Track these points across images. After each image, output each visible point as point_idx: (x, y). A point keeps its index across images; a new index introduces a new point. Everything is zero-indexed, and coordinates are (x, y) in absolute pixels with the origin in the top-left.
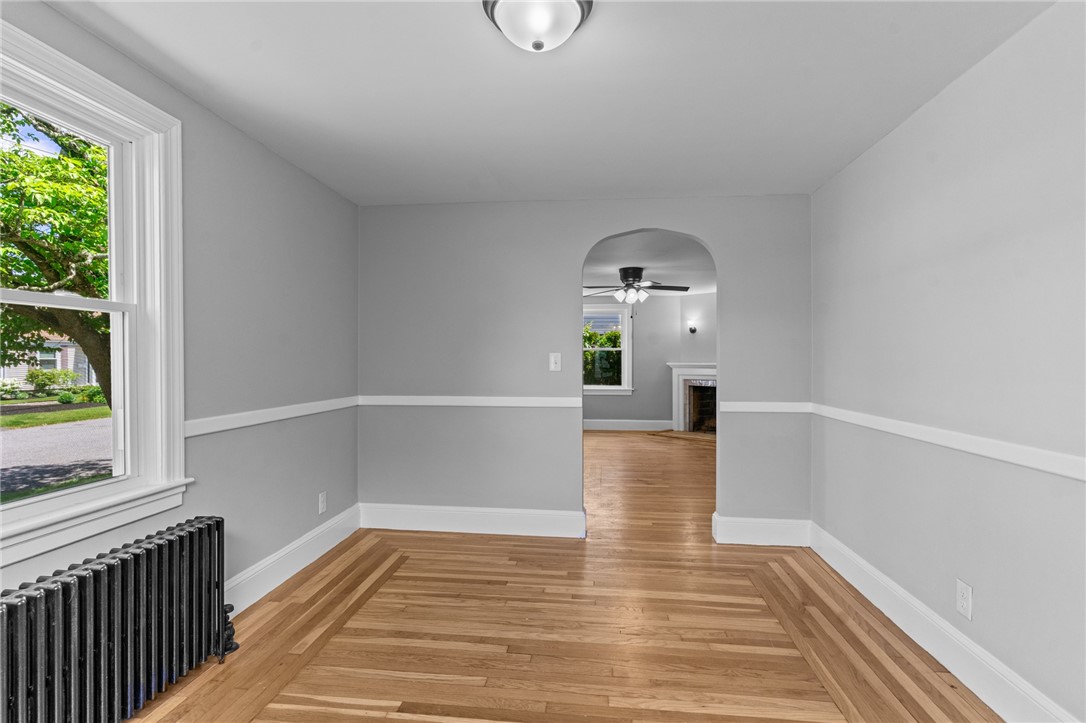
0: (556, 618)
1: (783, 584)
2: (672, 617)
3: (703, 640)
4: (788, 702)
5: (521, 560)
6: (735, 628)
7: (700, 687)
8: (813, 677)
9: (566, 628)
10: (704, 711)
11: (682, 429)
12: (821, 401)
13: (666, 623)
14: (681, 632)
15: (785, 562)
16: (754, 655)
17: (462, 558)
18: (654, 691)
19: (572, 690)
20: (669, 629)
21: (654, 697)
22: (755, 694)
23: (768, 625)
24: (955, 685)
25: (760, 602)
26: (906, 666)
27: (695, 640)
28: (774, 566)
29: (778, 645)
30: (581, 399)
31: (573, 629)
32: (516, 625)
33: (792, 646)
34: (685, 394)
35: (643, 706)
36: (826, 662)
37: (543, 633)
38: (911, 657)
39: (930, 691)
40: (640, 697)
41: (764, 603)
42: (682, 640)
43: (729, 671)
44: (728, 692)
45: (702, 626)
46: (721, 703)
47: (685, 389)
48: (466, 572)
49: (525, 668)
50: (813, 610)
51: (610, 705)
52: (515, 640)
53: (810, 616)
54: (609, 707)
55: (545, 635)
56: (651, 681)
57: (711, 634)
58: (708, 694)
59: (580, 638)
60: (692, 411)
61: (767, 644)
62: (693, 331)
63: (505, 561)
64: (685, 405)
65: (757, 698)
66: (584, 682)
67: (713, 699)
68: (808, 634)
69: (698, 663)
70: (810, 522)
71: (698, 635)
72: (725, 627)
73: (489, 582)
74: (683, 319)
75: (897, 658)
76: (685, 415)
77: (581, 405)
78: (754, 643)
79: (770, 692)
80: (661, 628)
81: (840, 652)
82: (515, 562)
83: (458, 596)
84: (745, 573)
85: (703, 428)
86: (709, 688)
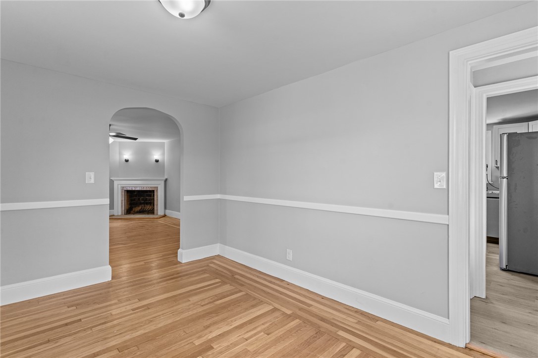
0: (133, 323)
1: (220, 271)
2: (190, 299)
3: (210, 303)
4: (255, 309)
5: (78, 304)
6: (218, 293)
7: (224, 319)
8: (255, 299)
9: (144, 325)
10: (232, 327)
11: (120, 214)
12: (225, 193)
13: (189, 303)
14: (199, 303)
15: (215, 263)
16: (232, 300)
17: (25, 319)
18: (209, 330)
19: (173, 349)
20: (194, 304)
21: (211, 332)
22: (243, 312)
23: (227, 288)
24: (288, 284)
25: (217, 280)
26: (274, 283)
27: (207, 304)
28: (212, 265)
29: (236, 293)
30: (109, 199)
31: (148, 324)
32: (111, 337)
33: (241, 291)
34: (122, 195)
35: (210, 337)
36: (254, 292)
37: (132, 333)
38: (273, 280)
39: (284, 288)
40: (206, 335)
41: (220, 280)
42: (202, 306)
43: (229, 309)
44: (235, 316)
45: (205, 298)
46: (235, 321)
47: (122, 192)
48: (39, 326)
49: (139, 353)
50: (237, 276)
51: (196, 345)
52: (119, 344)
53: (238, 279)
54: (196, 346)
55: (134, 334)
56: (204, 327)
57: (212, 299)
58: (229, 320)
59: (155, 326)
60: (126, 204)
61: (233, 294)
62: (127, 161)
63: (65, 309)
64: (122, 201)
65: (245, 313)
66: (176, 342)
67: (232, 321)
68: (242, 285)
69: (216, 311)
70: (219, 244)
71: (206, 301)
72: (214, 294)
73: (66, 324)
74: (120, 154)
75: (270, 282)
76: (122, 206)
77: (109, 203)
78: (228, 296)
79: (247, 309)
80: (190, 305)
81: (255, 287)
82: (75, 307)
83: (49, 341)
84: (204, 272)
85: (132, 212)
86: (227, 318)
